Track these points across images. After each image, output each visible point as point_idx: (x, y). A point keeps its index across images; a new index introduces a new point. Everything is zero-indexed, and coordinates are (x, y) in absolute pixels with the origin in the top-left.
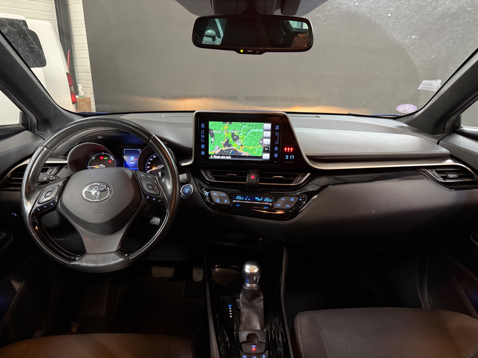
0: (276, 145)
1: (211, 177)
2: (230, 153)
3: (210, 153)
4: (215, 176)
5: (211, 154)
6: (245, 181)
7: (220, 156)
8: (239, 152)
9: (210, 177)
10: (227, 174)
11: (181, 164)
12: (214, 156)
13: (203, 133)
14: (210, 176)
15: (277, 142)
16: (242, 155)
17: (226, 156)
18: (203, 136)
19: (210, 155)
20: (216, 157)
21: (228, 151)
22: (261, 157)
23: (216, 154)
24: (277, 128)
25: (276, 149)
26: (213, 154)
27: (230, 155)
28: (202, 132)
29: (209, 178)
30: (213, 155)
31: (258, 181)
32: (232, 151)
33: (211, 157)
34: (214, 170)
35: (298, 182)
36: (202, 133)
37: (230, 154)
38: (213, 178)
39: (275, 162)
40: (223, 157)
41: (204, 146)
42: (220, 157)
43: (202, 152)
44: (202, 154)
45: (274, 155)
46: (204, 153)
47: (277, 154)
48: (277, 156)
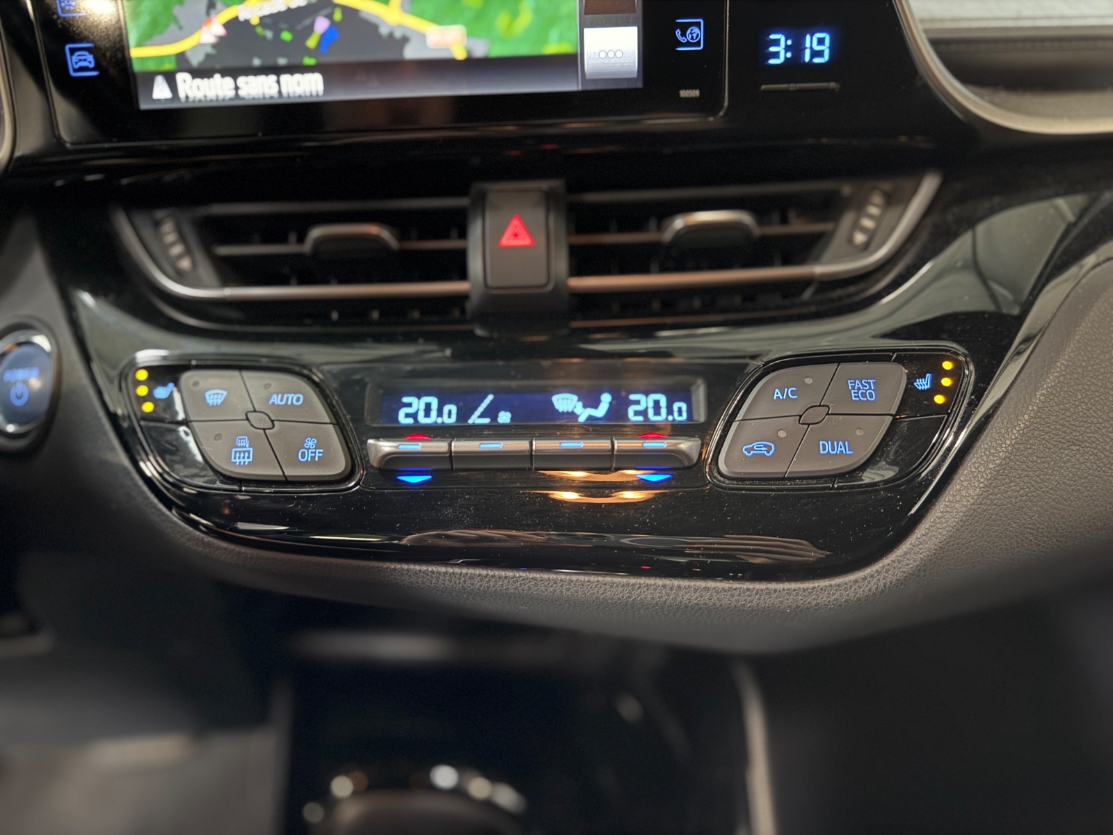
1: (194, 264)
2: (312, 42)
3: (143, 60)
4: (219, 251)
5: (151, 67)
6: (463, 275)
7: (234, 72)
8: (384, 31)
9: (185, 265)
10: (316, 233)
12: (183, 79)
14: (187, 254)
16: (410, 53)
17: (278, 71)
19: (150, 77)
20: (194, 90)
21: (291, 30)
22: (571, 62)
23: (195, 60)
26: (169, 66)
27: (309, 61)
29: (180, 277)
30: (170, 78)
31: (561, 264)
32: (321, 25)
34: (218, 209)
35: (866, 248)
37: (310, 53)
39: (683, 93)
40: (258, 88)
42: (229, 81)
43: (73, 51)
44: (75, 70)
45: (678, 33)
46: (90, 58)
47: (700, 23)
48: (698, 44)
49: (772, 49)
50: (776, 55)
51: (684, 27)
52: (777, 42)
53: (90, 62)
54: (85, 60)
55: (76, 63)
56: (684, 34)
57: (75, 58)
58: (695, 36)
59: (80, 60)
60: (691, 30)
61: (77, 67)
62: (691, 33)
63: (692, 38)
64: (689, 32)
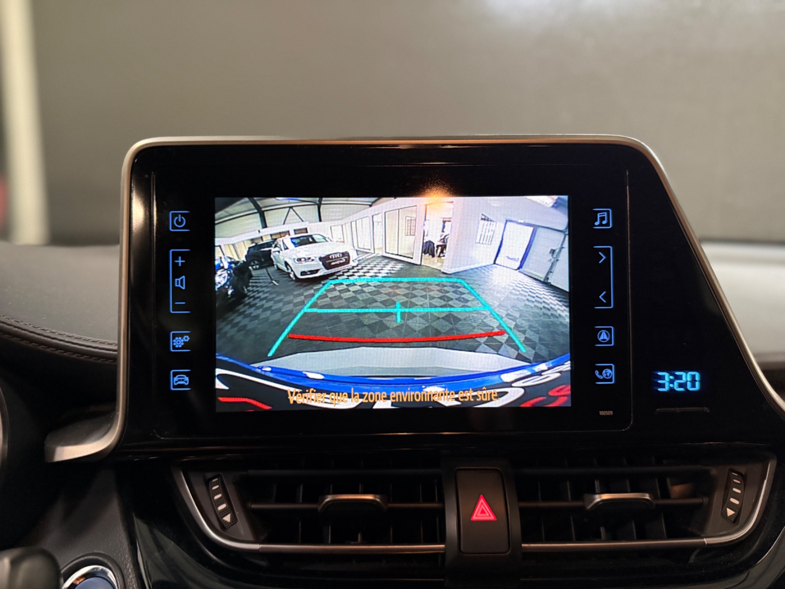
0: (606, 318)
1: (234, 518)
4: (253, 506)
9: (227, 518)
10: (329, 498)
11: (53, 453)
13: (180, 261)
14: (230, 510)
15: (607, 297)
18: (180, 282)
24: (604, 219)
25: (603, 336)
28: (176, 256)
29: (222, 529)
34: (251, 472)
36: (175, 265)
38: (243, 527)
39: (602, 413)
41: (187, 339)
43: (175, 374)
44: (174, 387)
45: (597, 373)
46: (187, 379)
47: (612, 366)
48: (611, 380)
49: (660, 382)
50: (663, 386)
51: (601, 370)
52: (663, 378)
53: (186, 382)
54: (183, 380)
55: (176, 382)
56: (601, 374)
57: (176, 379)
58: (608, 374)
59: (179, 380)
60: (606, 371)
61: (175, 384)
62: (606, 373)
63: (607, 376)
64: (604, 372)
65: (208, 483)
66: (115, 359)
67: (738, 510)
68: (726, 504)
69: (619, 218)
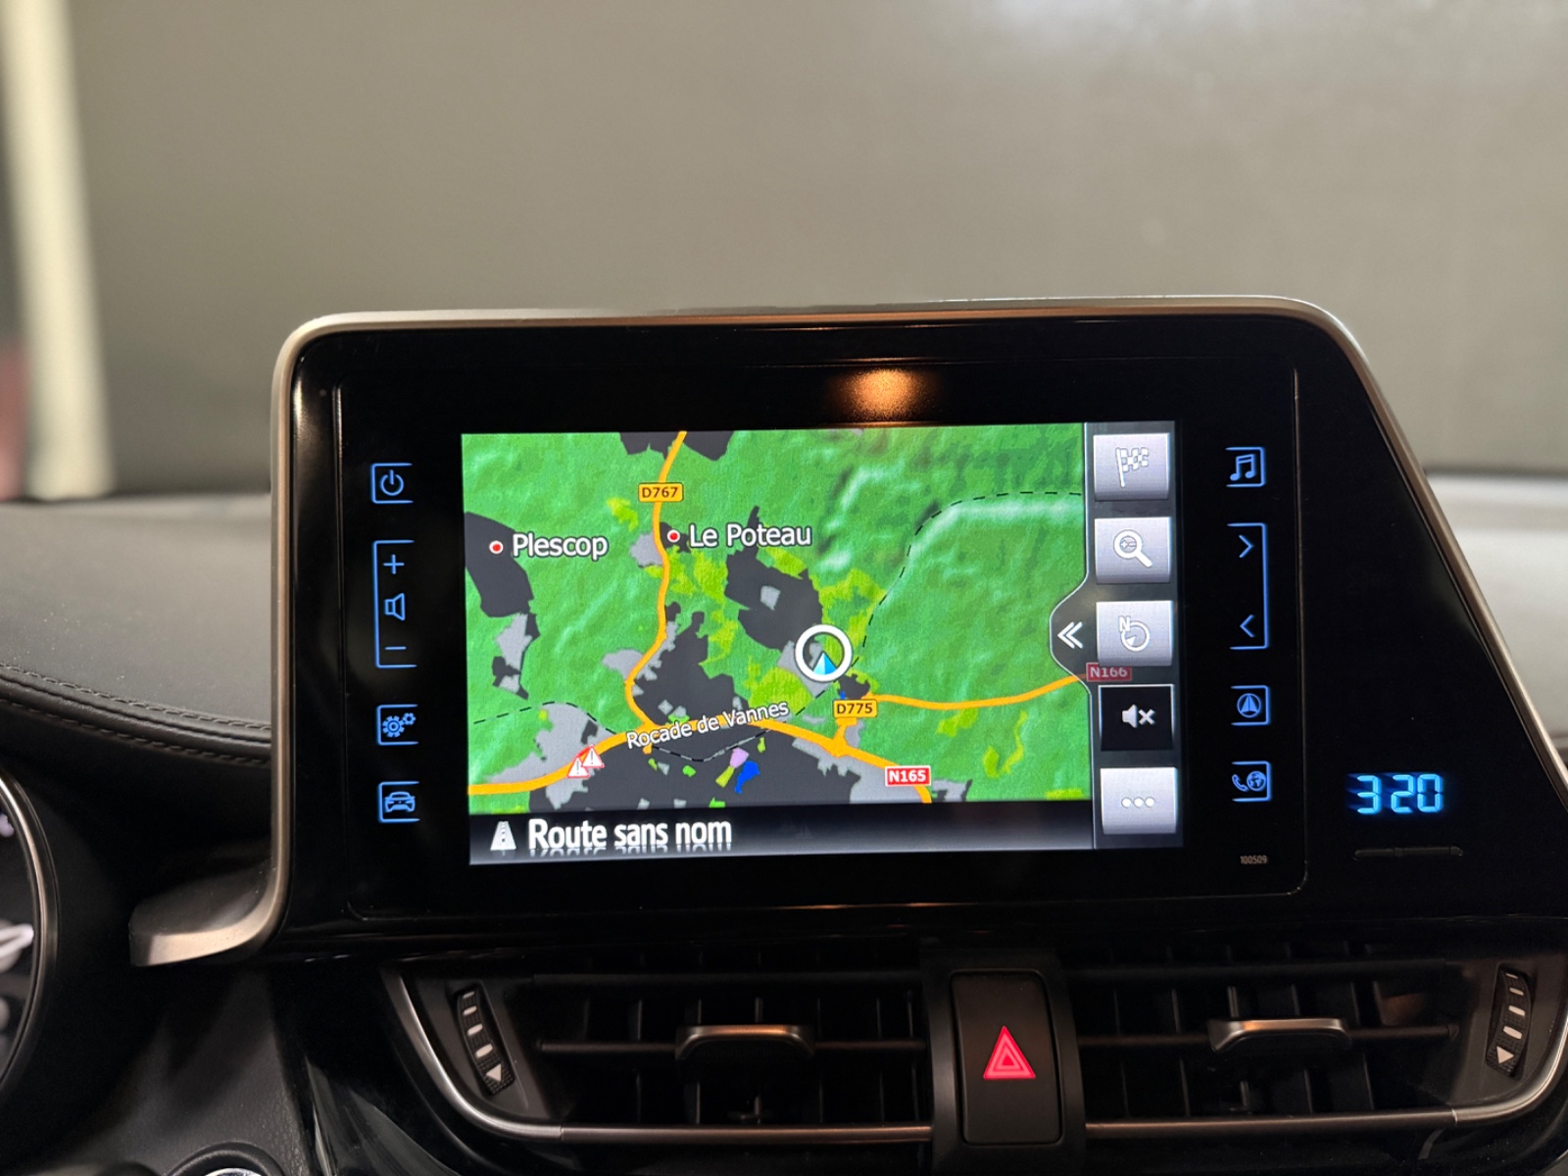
0: (1253, 669)
1: (508, 1073)
2: (723, 780)
3: (482, 798)
4: (546, 1047)
5: (494, 809)
6: (926, 1114)
7: (609, 818)
8: (824, 766)
9: (495, 1074)
10: (697, 1033)
11: (146, 948)
12: (539, 833)
13: (394, 564)
14: (500, 1056)
15: (1256, 626)
16: (859, 795)
17: (670, 817)
18: (395, 606)
19: (488, 824)
20: (549, 842)
21: (696, 762)
22: (1082, 812)
23: (558, 799)
24: (1249, 467)
25: (1249, 706)
26: (521, 808)
27: (715, 804)
28: (385, 553)
29: (486, 1095)
30: (519, 824)
32: (739, 757)
33: (503, 840)
34: (540, 979)
35: (1518, 1075)
36: (384, 572)
37: (719, 793)
38: (526, 1092)
39: (1245, 860)
40: (638, 840)
41: (410, 719)
42: (601, 831)
43: (387, 791)
44: (386, 815)
45: (1236, 779)
46: (411, 799)
47: (1265, 766)
48: (1263, 794)
49: (1362, 795)
50: (1368, 803)
51: (1243, 773)
52: (1368, 787)
53: (410, 805)
54: (403, 802)
55: (390, 806)
56: (1243, 781)
57: (389, 800)
58: (1258, 782)
59: (396, 803)
60: (1254, 775)
61: (389, 810)
62: (1254, 780)
63: (1255, 786)
64: (1250, 777)
65: (454, 1002)
66: (266, 758)
67: (1520, 1050)
68: (1496, 1038)
69: (1278, 467)
